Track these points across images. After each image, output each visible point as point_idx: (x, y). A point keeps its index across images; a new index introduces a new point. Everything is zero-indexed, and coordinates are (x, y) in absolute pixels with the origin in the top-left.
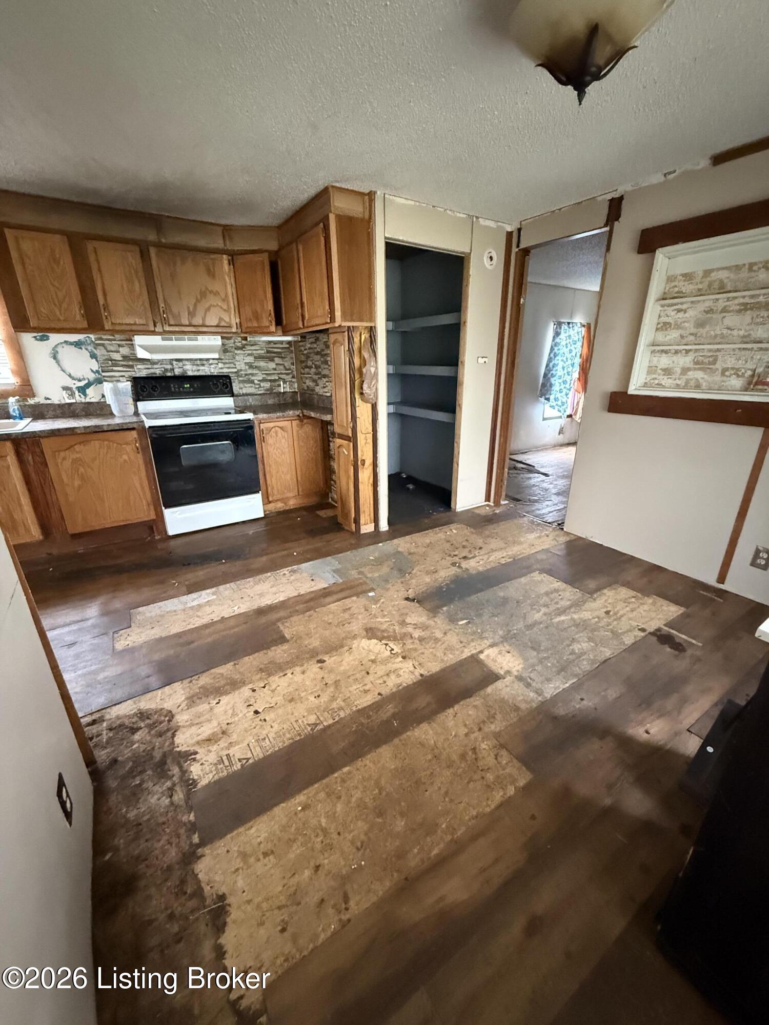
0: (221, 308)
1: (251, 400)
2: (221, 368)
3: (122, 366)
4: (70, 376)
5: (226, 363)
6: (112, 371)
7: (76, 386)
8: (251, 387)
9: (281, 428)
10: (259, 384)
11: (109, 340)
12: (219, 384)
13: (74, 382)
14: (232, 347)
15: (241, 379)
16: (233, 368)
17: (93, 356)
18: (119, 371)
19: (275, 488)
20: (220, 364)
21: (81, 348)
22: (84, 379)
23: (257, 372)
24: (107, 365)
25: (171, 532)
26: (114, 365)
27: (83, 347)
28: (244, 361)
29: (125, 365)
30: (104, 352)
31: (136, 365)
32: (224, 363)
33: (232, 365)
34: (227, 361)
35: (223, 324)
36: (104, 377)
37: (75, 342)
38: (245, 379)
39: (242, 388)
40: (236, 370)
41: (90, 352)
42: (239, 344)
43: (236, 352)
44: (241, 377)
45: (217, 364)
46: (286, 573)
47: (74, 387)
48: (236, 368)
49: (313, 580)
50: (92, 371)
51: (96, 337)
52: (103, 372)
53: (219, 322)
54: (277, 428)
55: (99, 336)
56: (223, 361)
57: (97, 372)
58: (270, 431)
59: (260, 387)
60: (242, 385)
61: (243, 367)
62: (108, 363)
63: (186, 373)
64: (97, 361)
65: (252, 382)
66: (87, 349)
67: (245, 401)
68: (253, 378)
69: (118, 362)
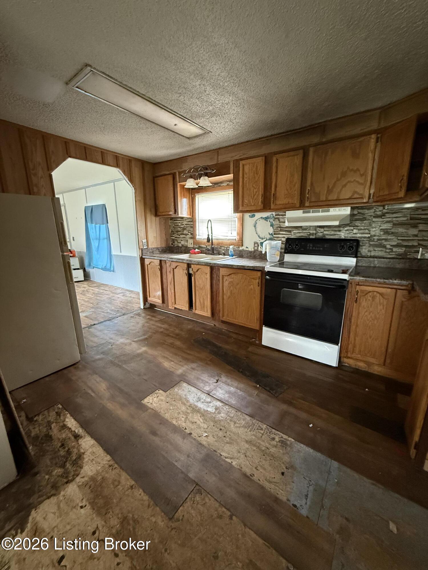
0: (358, 182)
1: (376, 262)
2: (356, 234)
3: (285, 231)
4: (259, 236)
5: (361, 229)
6: (279, 234)
7: (260, 242)
8: (381, 251)
9: (381, 294)
10: (391, 249)
11: (282, 215)
12: (345, 246)
13: (260, 239)
14: (371, 216)
15: (371, 243)
16: (367, 233)
17: (272, 225)
18: (283, 234)
19: (358, 347)
20: (355, 230)
21: (267, 221)
22: (264, 238)
23: (392, 238)
24: (278, 230)
25: (264, 343)
26: (281, 231)
27: (268, 220)
28: (381, 228)
29: (287, 231)
30: (278, 222)
31: (293, 231)
32: (359, 230)
33: (367, 231)
34: (362, 228)
35: (356, 196)
36: (274, 237)
37: (265, 217)
38: (376, 243)
39: (371, 251)
40: (369, 235)
41: (271, 223)
42: (379, 213)
43: (374, 220)
44: (373, 241)
45: (352, 230)
46: (277, 439)
47: (259, 242)
48: (369, 233)
49: (283, 474)
50: (269, 234)
51: (276, 214)
52: (274, 234)
53: (353, 195)
54: (375, 293)
55: (277, 213)
56: (359, 228)
57: (272, 234)
58: (366, 294)
59: (392, 251)
60: (371, 249)
61: (378, 232)
62: (278, 229)
63: (325, 236)
64: (273, 228)
65: (384, 247)
66: (270, 221)
67: (370, 262)
68: (385, 243)
69: (283, 229)
